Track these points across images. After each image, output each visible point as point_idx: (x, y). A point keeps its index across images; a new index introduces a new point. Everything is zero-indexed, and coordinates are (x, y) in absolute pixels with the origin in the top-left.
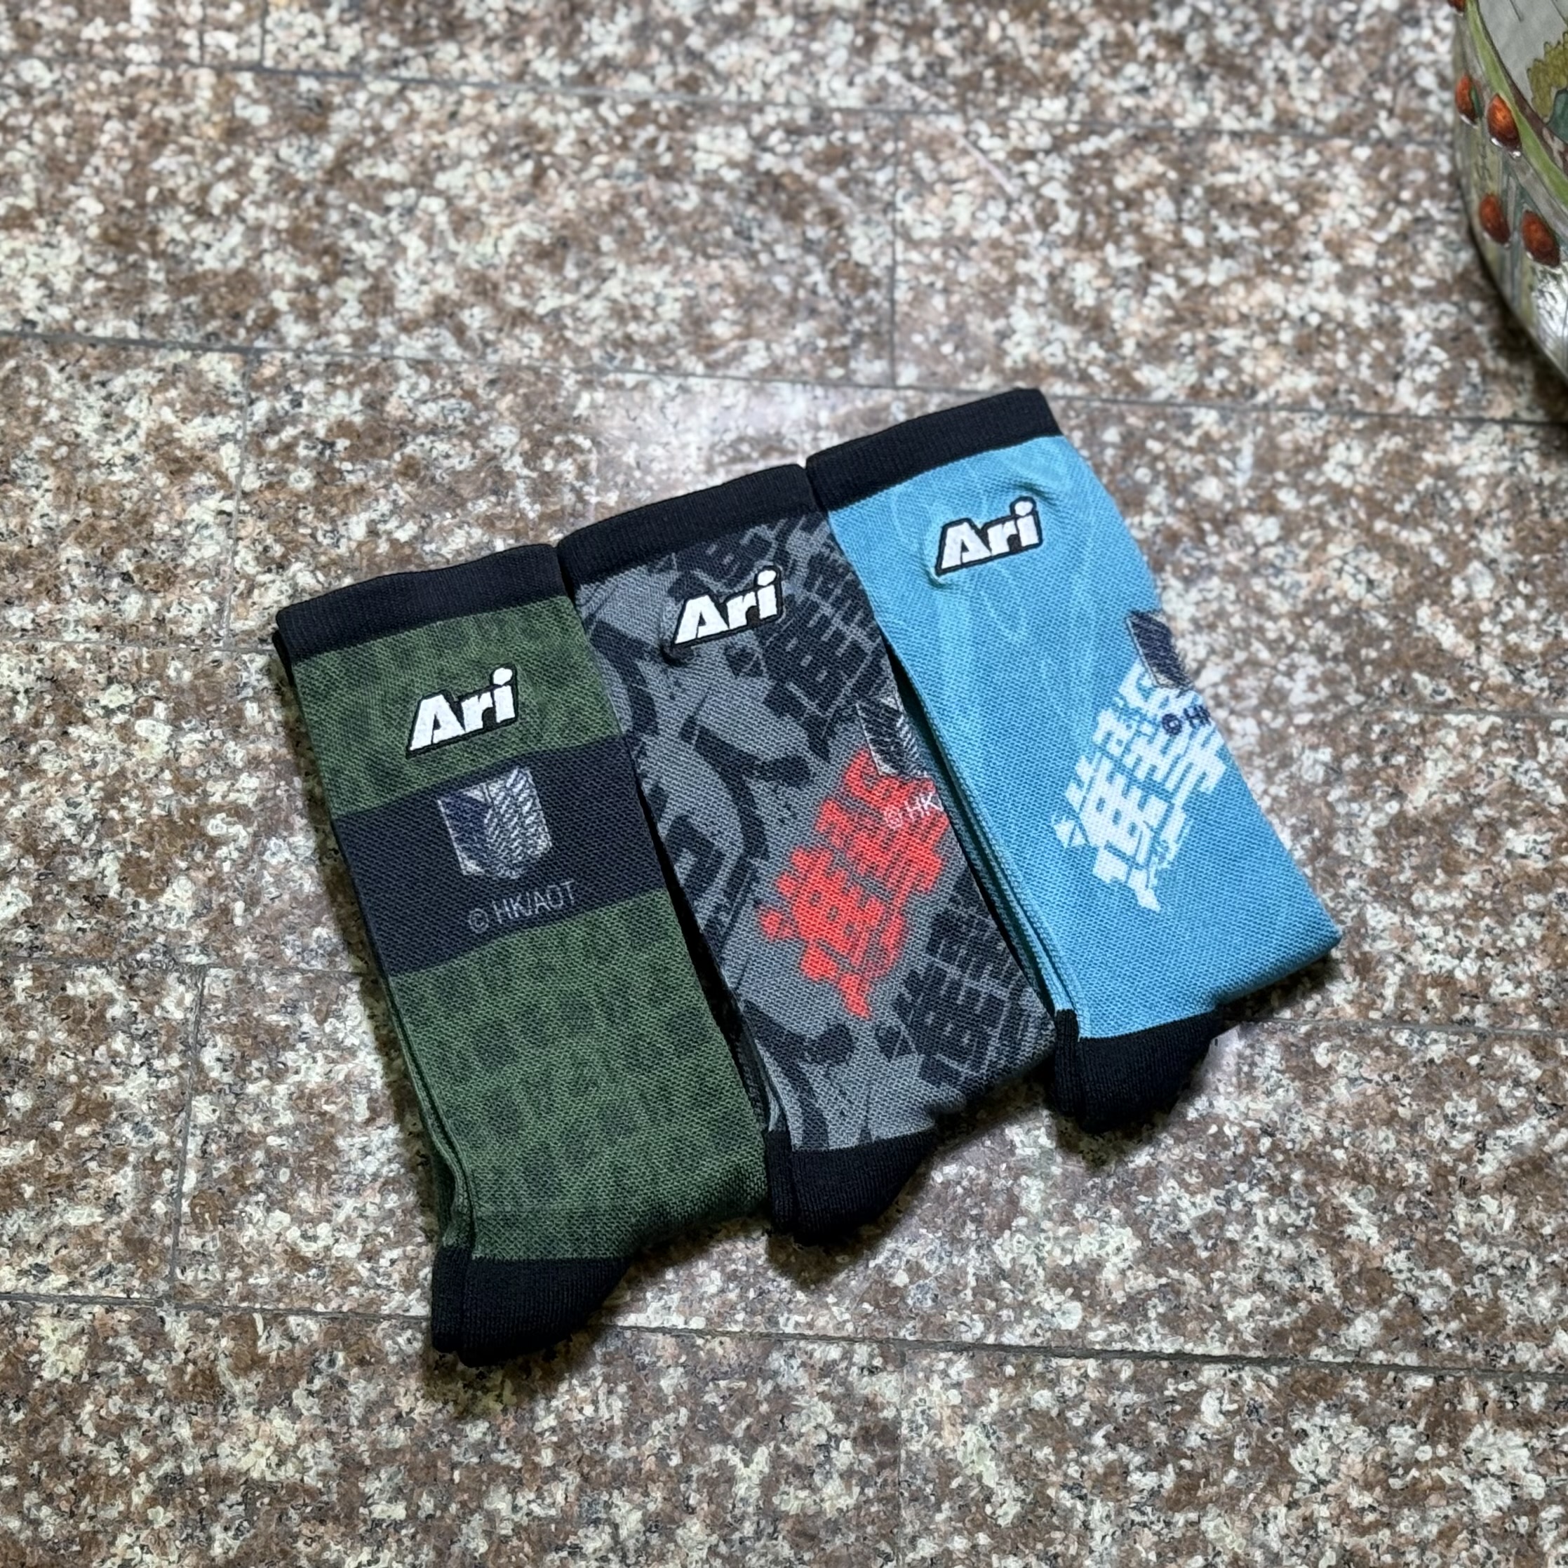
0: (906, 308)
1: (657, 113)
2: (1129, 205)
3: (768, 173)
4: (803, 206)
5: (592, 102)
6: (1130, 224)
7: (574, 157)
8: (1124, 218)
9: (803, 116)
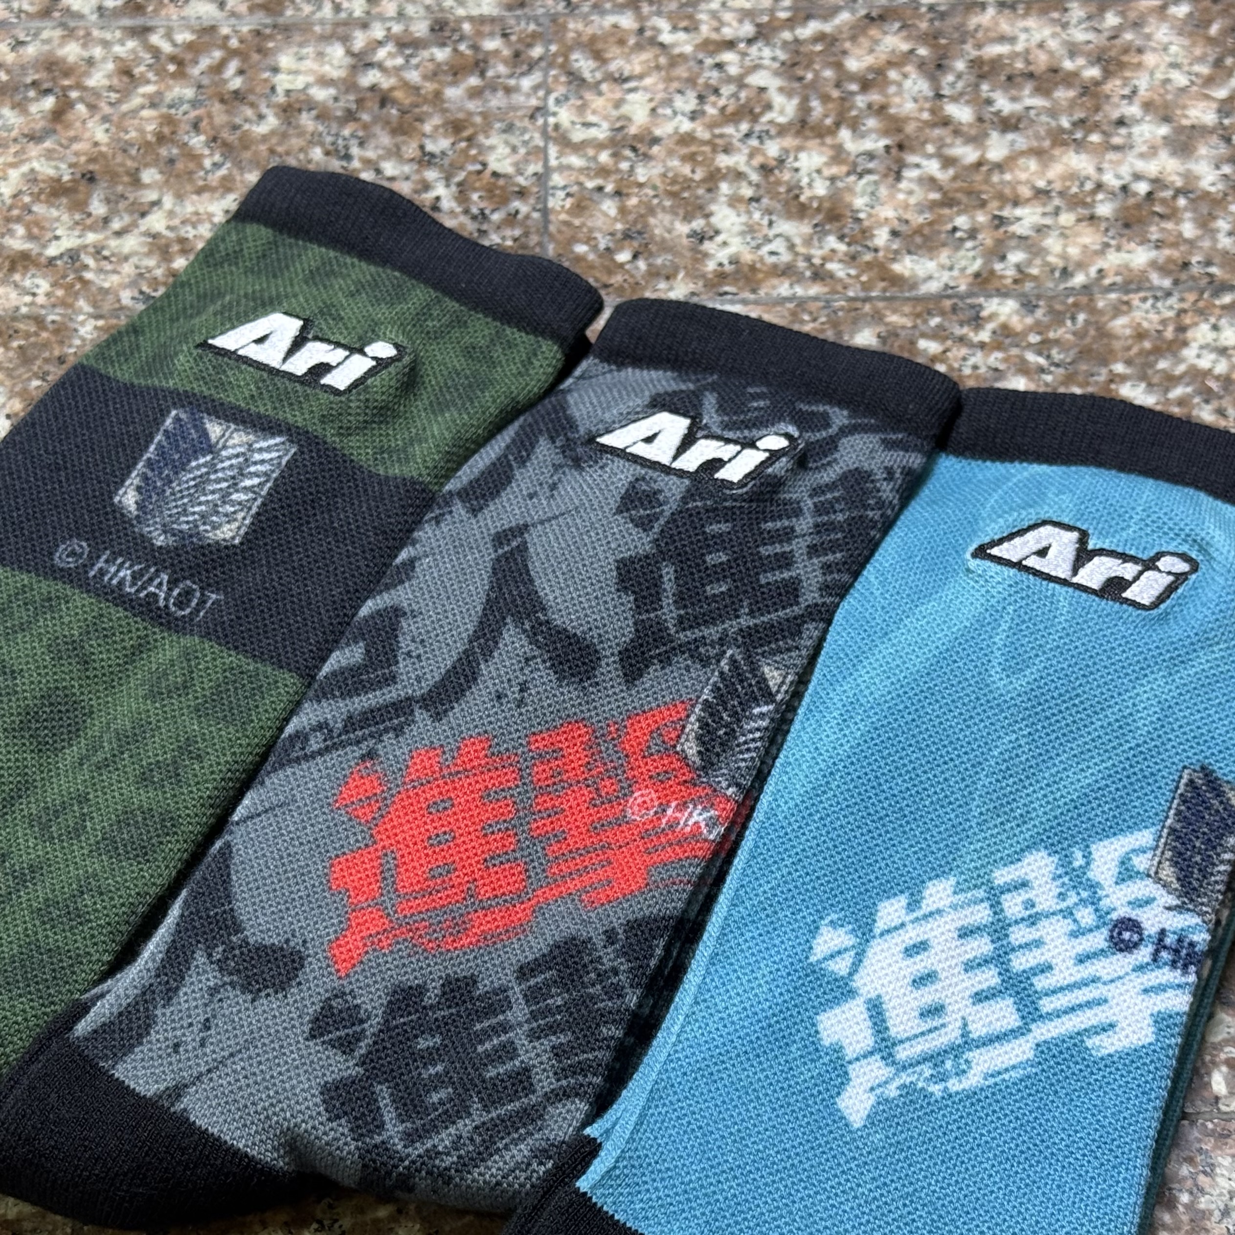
0: (563, 217)
1: (227, 38)
2: (866, 86)
3: (373, 88)
4: (420, 119)
5: (142, 32)
6: (870, 106)
7: (111, 88)
8: (861, 101)
9: (421, 29)
